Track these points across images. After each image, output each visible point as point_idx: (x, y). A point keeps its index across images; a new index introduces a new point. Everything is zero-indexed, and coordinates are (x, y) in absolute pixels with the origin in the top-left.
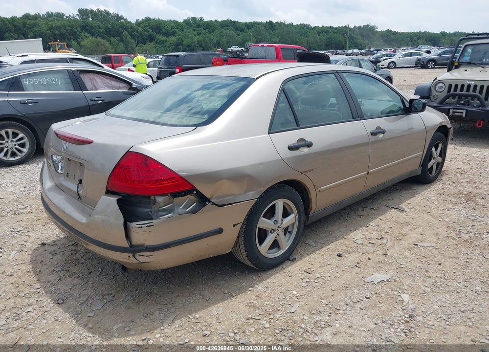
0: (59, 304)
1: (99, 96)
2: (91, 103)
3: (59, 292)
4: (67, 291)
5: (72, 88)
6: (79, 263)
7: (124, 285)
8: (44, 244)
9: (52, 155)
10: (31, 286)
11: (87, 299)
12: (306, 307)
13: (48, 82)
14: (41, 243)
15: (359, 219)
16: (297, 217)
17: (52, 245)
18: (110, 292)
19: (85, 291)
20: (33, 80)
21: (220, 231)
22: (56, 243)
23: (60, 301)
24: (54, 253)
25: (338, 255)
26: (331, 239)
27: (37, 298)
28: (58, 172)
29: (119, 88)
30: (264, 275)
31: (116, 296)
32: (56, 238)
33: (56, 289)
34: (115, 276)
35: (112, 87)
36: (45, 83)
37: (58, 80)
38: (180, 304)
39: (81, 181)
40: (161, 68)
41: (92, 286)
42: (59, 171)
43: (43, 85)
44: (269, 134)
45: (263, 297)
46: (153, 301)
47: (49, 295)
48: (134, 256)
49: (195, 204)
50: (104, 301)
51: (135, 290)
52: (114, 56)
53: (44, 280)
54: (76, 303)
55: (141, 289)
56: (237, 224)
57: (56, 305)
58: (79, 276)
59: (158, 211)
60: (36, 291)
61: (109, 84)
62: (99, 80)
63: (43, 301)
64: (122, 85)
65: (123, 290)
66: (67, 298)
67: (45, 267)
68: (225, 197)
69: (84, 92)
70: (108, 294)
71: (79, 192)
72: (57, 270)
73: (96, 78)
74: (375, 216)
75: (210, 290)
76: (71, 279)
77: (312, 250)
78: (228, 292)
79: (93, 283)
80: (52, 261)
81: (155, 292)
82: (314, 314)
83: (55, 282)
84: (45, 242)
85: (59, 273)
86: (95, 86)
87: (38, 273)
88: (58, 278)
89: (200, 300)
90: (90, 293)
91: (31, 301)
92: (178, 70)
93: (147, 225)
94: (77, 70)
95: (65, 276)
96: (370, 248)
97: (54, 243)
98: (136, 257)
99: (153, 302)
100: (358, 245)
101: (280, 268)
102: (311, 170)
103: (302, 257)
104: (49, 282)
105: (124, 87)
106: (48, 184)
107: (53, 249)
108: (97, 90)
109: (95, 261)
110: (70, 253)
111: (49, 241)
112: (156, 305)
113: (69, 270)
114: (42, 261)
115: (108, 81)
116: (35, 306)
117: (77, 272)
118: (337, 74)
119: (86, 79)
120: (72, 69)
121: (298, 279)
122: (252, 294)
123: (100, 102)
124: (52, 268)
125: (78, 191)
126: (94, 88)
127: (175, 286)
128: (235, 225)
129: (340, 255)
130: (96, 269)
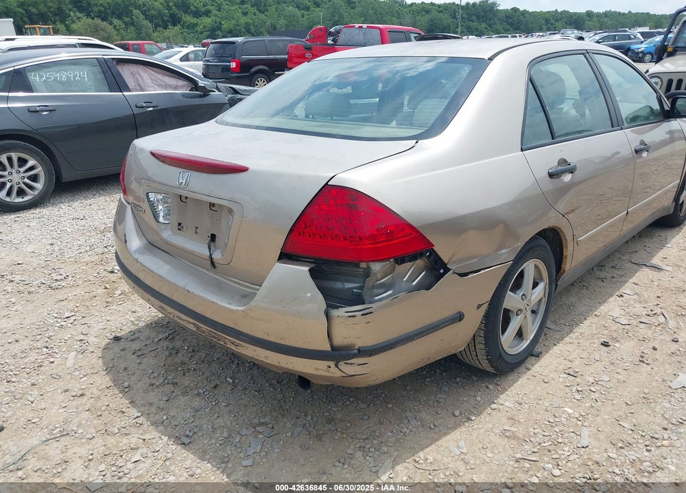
0: (184, 444)
1: (149, 100)
2: (137, 111)
3: (176, 423)
4: (190, 421)
5: (106, 88)
6: (189, 370)
7: (281, 407)
8: (117, 339)
9: (148, 193)
10: (123, 413)
11: (230, 435)
12: (602, 436)
13: (68, 78)
14: (112, 337)
15: (602, 284)
16: (547, 286)
17: (132, 340)
18: (262, 420)
19: (220, 420)
20: (46, 75)
21: (460, 317)
22: (136, 335)
23: (187, 441)
24: (140, 353)
25: (602, 344)
26: (577, 317)
27: (142, 434)
28: (158, 222)
29: (176, 88)
30: (504, 382)
31: (276, 427)
32: (133, 328)
33: (169, 417)
34: (260, 390)
35: (166, 87)
36: (64, 78)
37: (84, 74)
38: (389, 437)
39: (213, 238)
40: (208, 61)
41: (227, 409)
42: (161, 219)
43: (61, 83)
44: (522, 150)
45: (522, 420)
46: (343, 433)
47: (161, 428)
48: (336, 366)
49: (424, 273)
50: (260, 436)
51: (303, 414)
52: (133, 44)
53: (142, 402)
54: (213, 441)
55: (313, 412)
56: (483, 304)
57: (179, 447)
58: (199, 394)
59: (373, 287)
60: (137, 423)
61: (161, 80)
62: (146, 75)
63: (154, 441)
64: (181, 83)
65: (283, 415)
66: (195, 433)
67: (133, 378)
68: (469, 260)
69: (125, 93)
70: (262, 424)
71: (213, 256)
72: (158, 383)
73: (140, 71)
74: (623, 279)
75: (428, 411)
76: (186, 397)
77: (558, 337)
78: (461, 414)
79: (228, 405)
80: (141, 367)
81: (339, 416)
82: (621, 448)
83: (162, 404)
84: (118, 335)
85: (162, 389)
86: (139, 85)
87: (125, 390)
88: (165, 398)
89: (421, 429)
90: (228, 423)
91: (134, 440)
92: (234, 63)
93: (362, 312)
94: (112, 59)
95: (174, 394)
96: (643, 331)
97: (134, 336)
98: (339, 367)
99: (345, 436)
100: (623, 327)
101: (522, 368)
102: (573, 211)
103: (548, 349)
104: (151, 404)
105: (184, 86)
106: (135, 242)
107: (135, 346)
108: (142, 90)
109: (215, 365)
110: (167, 353)
111: (123, 333)
112: (350, 440)
113: (176, 384)
114: (126, 369)
115: (160, 76)
116: (145, 450)
117: (192, 385)
118: (587, 55)
119: (126, 72)
120: (104, 57)
121: (562, 386)
122: (499, 414)
123: (151, 109)
124: (148, 381)
125: (211, 255)
126: (138, 88)
127: (368, 405)
128: (479, 306)
129: (605, 344)
130: (222, 379)
